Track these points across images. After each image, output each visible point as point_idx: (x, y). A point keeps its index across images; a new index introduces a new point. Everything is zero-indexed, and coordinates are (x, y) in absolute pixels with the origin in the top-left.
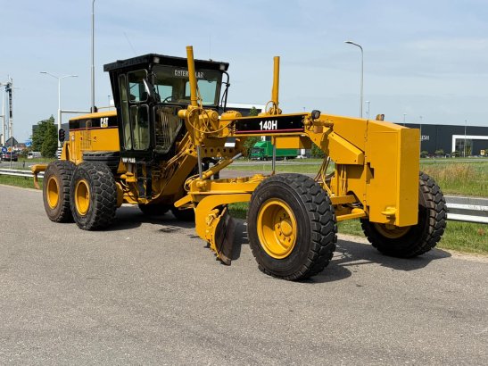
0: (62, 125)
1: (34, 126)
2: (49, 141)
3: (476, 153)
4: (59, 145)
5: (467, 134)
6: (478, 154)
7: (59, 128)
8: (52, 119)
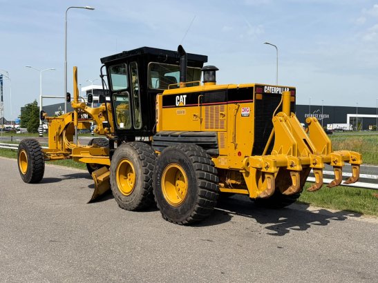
0: (43, 107)
1: (22, 108)
2: (33, 120)
3: (365, 128)
4: (41, 123)
5: (359, 113)
6: (367, 129)
7: (41, 110)
8: (36, 103)
